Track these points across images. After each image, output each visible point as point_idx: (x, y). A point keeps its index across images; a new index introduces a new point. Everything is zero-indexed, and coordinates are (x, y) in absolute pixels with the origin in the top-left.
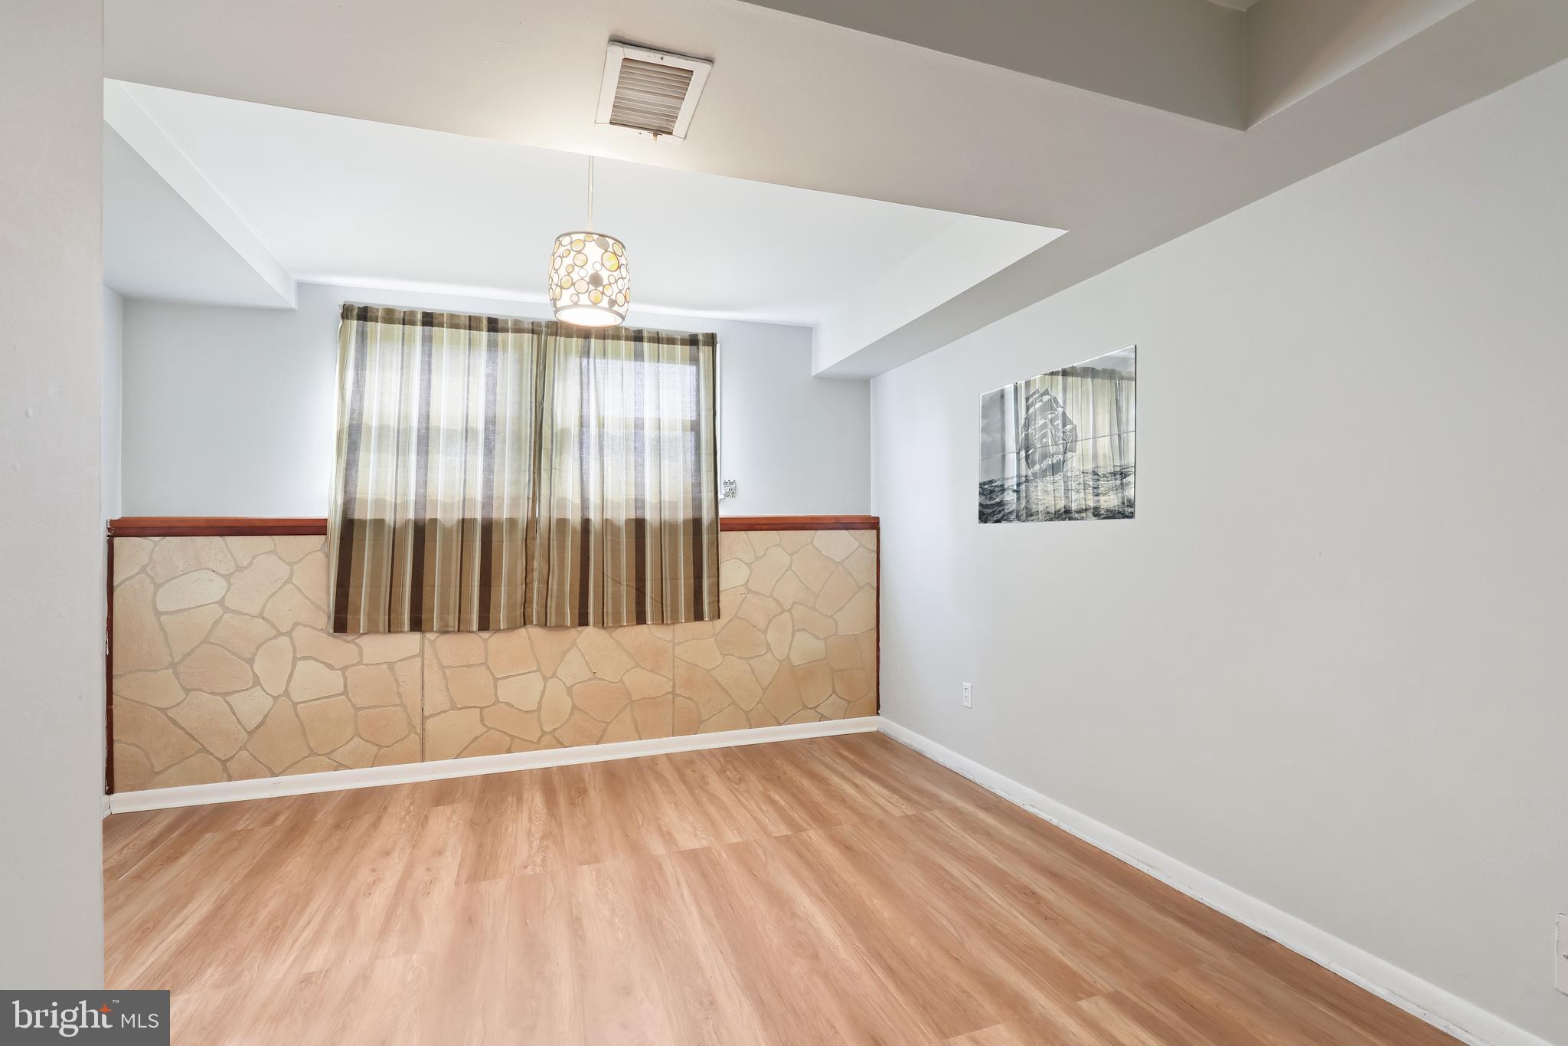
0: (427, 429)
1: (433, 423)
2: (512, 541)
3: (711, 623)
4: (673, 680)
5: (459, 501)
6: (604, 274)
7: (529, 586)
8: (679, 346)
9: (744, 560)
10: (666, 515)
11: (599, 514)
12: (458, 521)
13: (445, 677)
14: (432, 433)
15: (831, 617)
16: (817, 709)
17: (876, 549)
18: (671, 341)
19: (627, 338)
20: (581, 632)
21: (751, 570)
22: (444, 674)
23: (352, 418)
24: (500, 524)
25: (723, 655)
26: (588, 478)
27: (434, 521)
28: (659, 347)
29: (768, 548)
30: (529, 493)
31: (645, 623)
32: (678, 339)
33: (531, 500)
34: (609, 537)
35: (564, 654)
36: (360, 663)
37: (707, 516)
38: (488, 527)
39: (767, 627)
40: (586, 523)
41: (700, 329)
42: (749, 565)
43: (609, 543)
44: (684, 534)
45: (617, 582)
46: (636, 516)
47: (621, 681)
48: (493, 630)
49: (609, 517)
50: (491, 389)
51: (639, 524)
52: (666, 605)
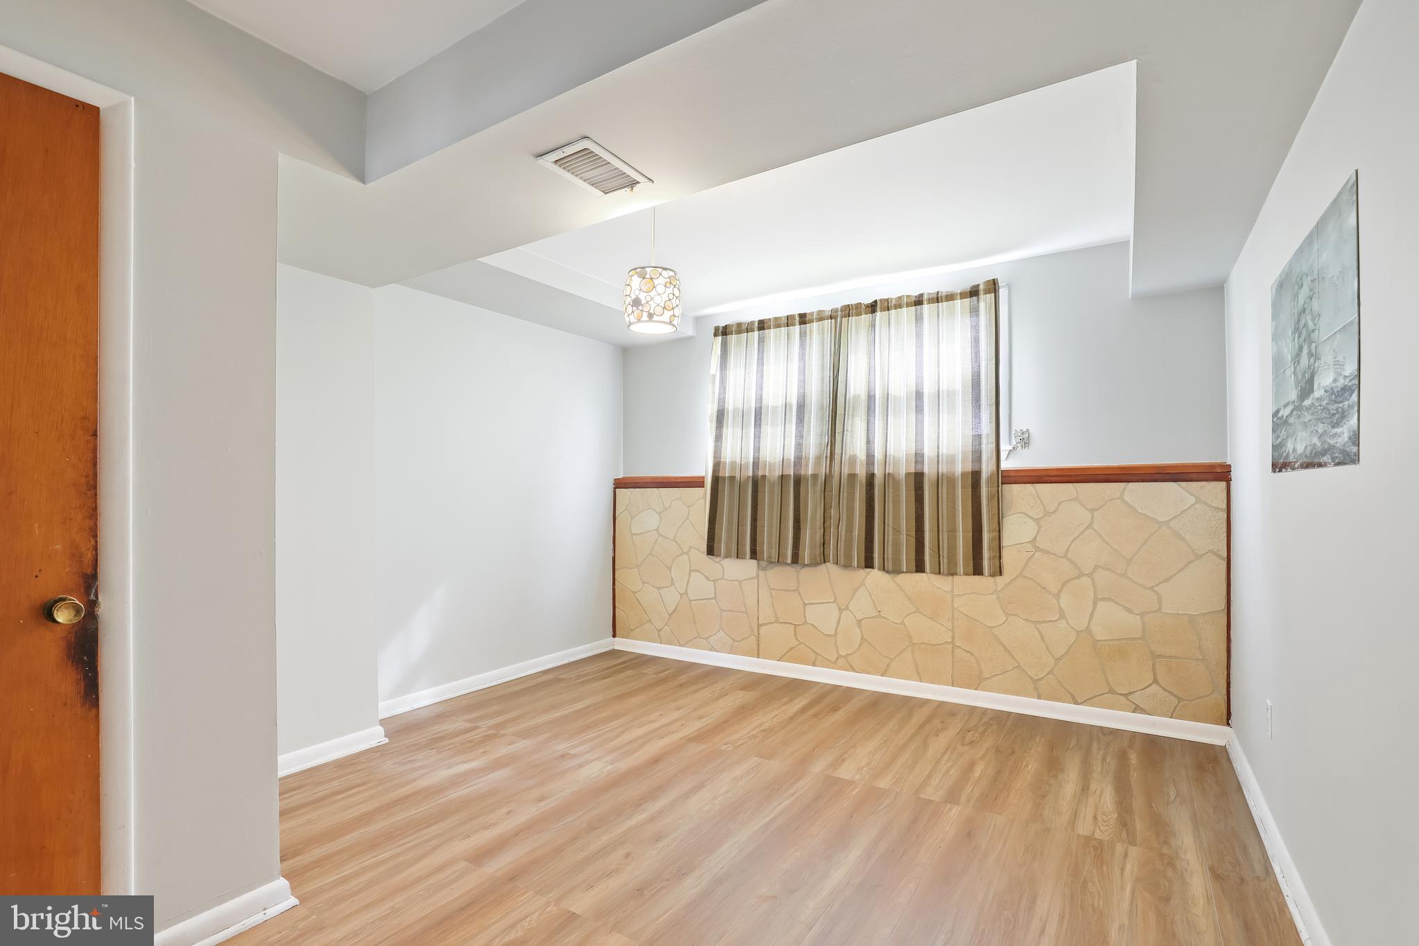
0: (761, 408)
1: (764, 402)
2: (814, 492)
3: (991, 579)
4: (953, 630)
5: (780, 461)
6: (642, 296)
7: (827, 530)
8: (959, 301)
9: (1031, 515)
10: (943, 469)
11: (882, 469)
12: (779, 477)
13: (772, 597)
14: (763, 411)
15: (1152, 588)
16: (1130, 697)
17: (1225, 506)
18: (950, 297)
19: (908, 305)
20: (869, 573)
21: (1040, 527)
22: (771, 594)
23: (719, 406)
24: (806, 477)
25: (1007, 615)
26: (874, 437)
27: (764, 477)
28: (938, 306)
29: (1060, 504)
30: (827, 453)
31: (924, 572)
32: (957, 294)
33: (828, 459)
34: (891, 490)
35: (855, 591)
36: (723, 578)
37: (987, 468)
38: (798, 481)
39: (1060, 591)
40: (871, 477)
41: (980, 280)
42: (1037, 521)
43: (891, 495)
44: (962, 488)
45: (897, 531)
46: (915, 469)
47: (902, 623)
48: (801, 564)
49: (891, 472)
50: (802, 371)
51: (918, 478)
52: (943, 557)
